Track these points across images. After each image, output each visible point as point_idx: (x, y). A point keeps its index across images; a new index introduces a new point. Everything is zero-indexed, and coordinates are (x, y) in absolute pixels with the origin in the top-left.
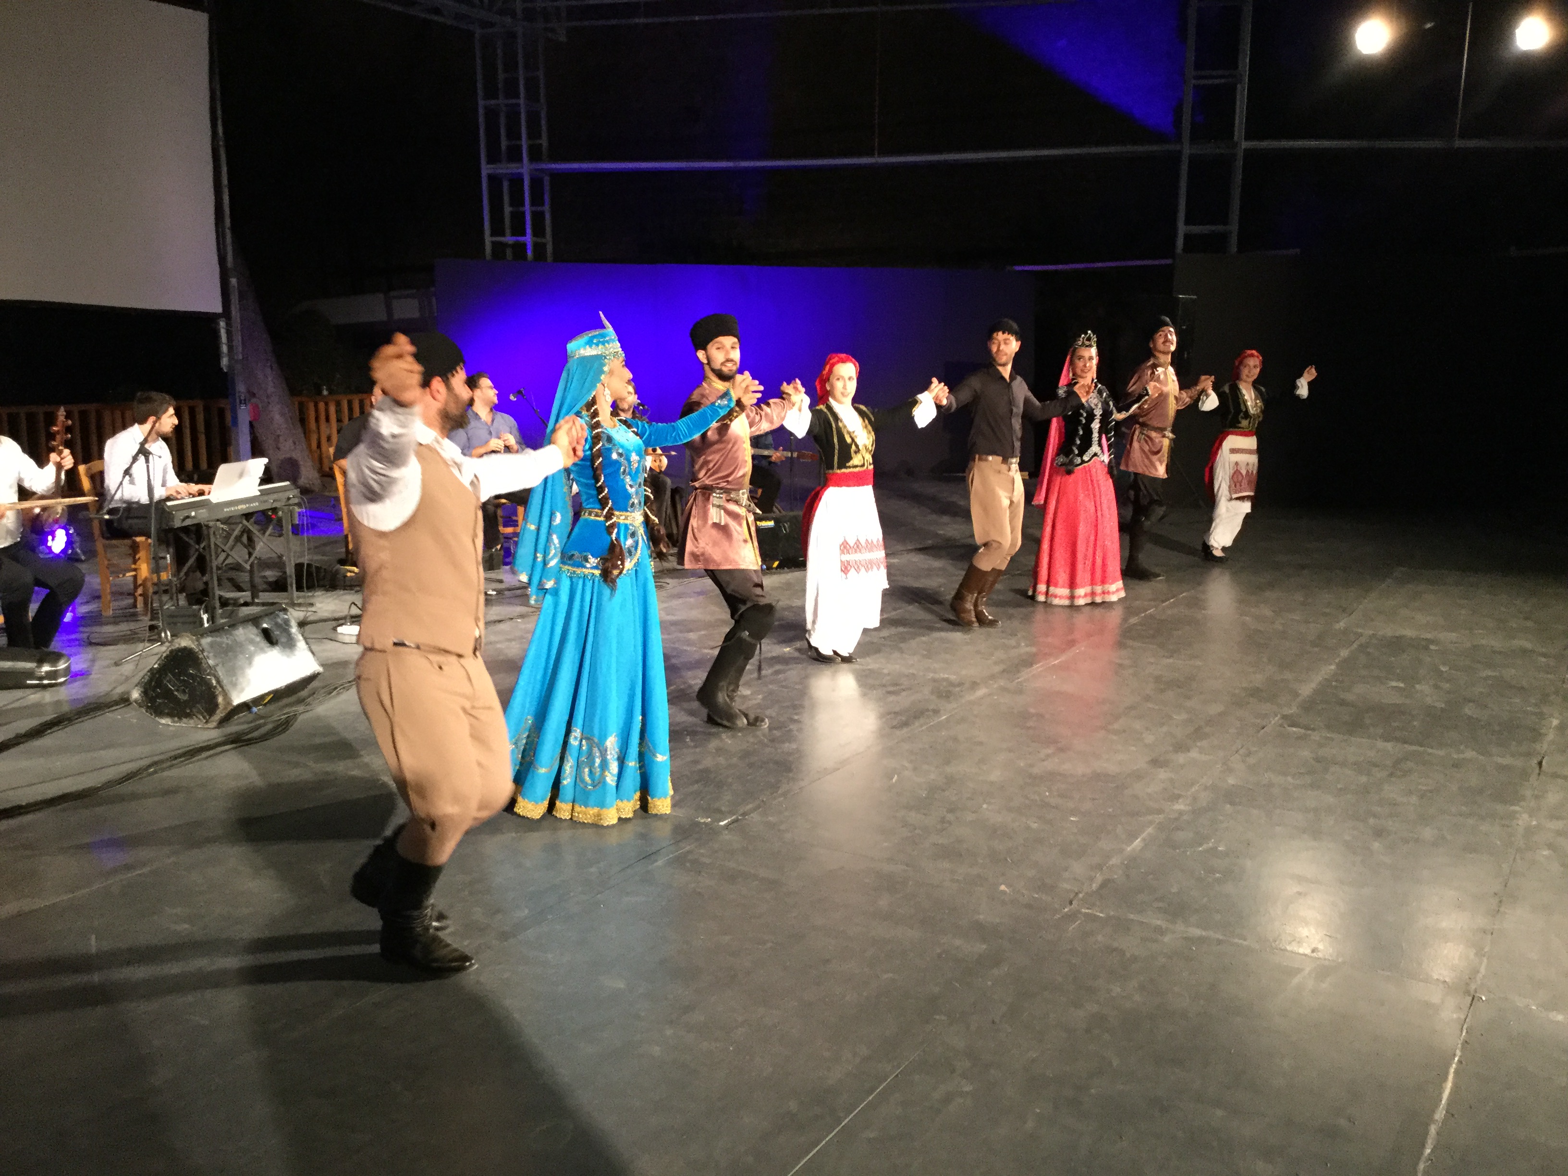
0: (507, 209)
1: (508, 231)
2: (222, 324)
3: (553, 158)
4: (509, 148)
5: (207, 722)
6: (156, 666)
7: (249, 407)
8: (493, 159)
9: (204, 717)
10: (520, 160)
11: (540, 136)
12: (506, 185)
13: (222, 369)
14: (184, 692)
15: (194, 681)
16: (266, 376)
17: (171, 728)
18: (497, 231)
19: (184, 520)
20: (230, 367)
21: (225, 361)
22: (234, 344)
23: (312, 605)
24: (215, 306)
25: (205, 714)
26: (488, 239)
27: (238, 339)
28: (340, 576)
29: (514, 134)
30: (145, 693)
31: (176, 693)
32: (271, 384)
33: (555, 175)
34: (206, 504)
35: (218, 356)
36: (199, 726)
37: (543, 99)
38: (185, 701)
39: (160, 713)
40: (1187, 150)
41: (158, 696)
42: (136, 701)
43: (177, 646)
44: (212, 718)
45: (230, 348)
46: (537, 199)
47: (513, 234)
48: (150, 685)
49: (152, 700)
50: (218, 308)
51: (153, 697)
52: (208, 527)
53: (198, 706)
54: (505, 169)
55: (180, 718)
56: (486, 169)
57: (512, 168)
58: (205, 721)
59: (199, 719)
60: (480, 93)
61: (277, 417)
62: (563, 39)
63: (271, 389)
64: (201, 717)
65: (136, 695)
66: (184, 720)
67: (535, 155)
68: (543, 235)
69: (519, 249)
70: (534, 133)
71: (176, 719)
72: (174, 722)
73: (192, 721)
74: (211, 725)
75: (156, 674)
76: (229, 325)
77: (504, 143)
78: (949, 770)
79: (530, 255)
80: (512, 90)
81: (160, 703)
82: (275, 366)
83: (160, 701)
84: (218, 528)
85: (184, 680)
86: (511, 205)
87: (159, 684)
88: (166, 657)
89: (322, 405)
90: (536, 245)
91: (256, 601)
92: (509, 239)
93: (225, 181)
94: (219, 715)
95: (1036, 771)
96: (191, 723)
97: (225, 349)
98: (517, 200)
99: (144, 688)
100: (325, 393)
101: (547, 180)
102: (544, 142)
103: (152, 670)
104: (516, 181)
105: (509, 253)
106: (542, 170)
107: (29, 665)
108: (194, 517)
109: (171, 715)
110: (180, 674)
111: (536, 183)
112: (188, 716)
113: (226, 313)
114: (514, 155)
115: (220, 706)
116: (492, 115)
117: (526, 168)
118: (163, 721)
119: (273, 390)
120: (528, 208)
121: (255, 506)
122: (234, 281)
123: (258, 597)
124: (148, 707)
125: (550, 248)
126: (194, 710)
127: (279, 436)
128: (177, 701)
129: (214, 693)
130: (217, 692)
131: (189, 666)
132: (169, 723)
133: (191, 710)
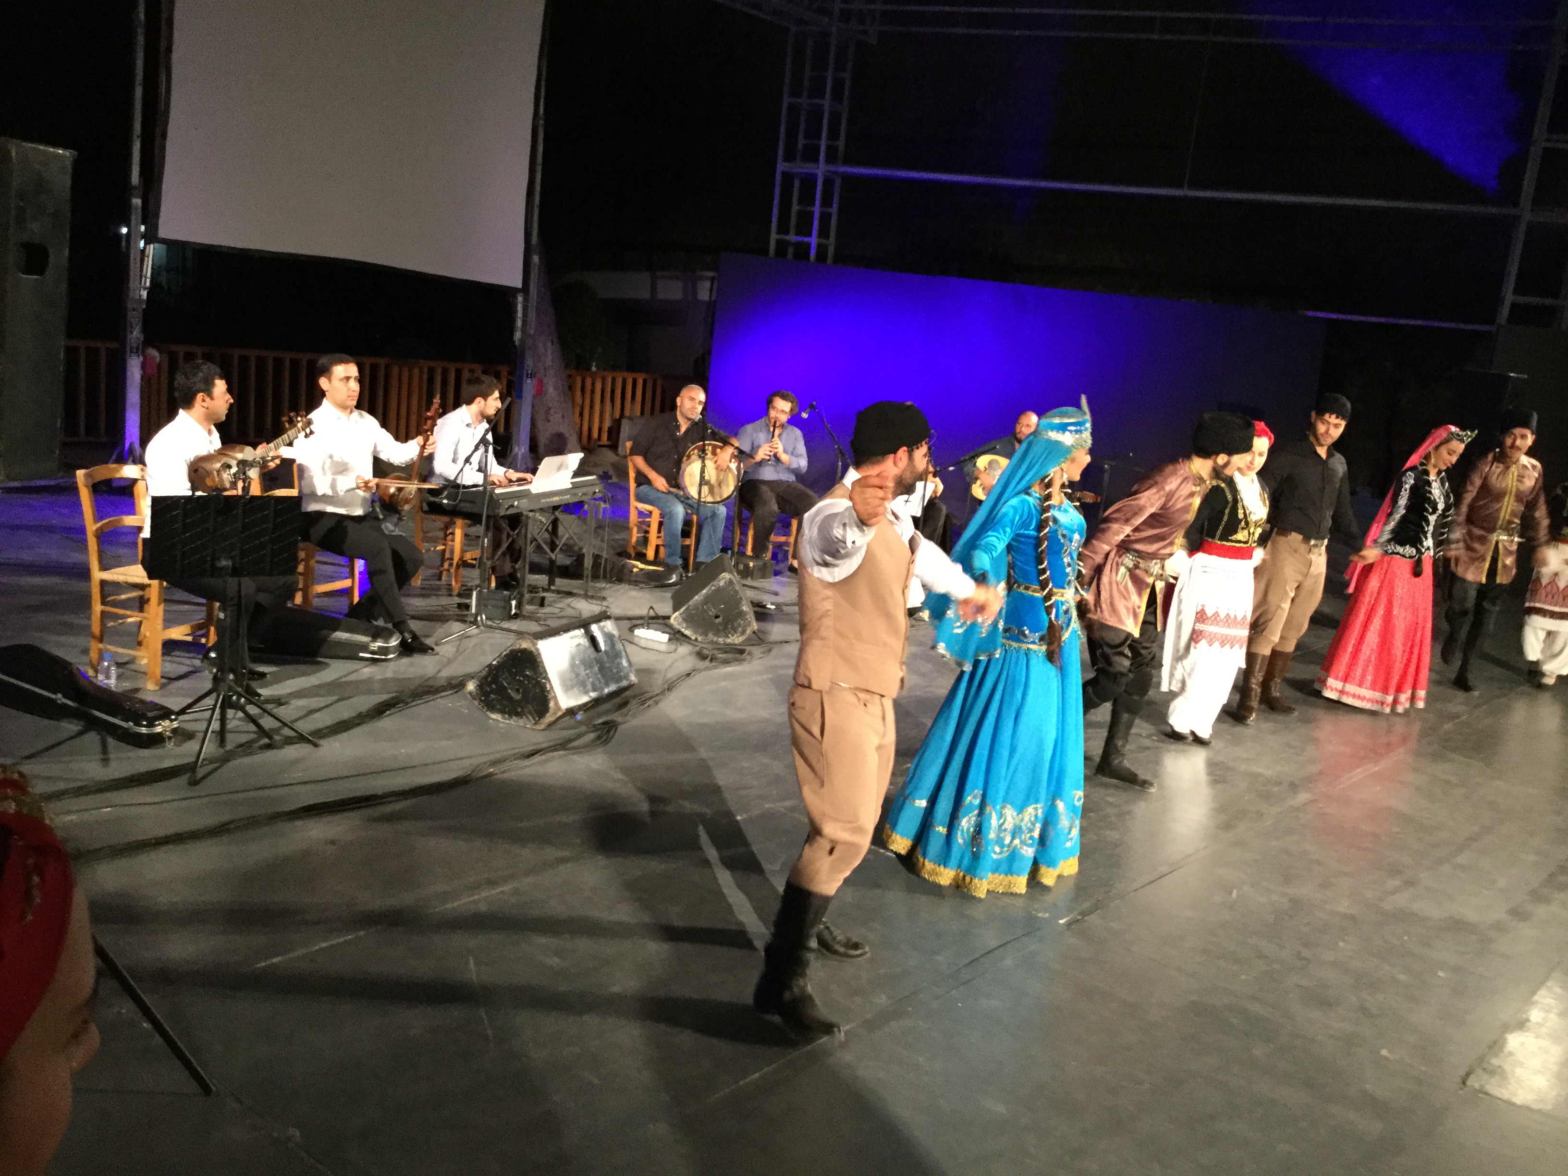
0: (795, 208)
1: (792, 230)
2: (520, 299)
3: (847, 161)
4: (805, 147)
5: (535, 724)
6: (494, 663)
7: (535, 381)
8: (789, 157)
9: (534, 719)
10: (816, 161)
11: (837, 139)
12: (797, 183)
13: (514, 342)
14: (518, 691)
15: (529, 683)
16: (546, 350)
17: (501, 725)
18: (783, 228)
19: (508, 509)
20: (522, 340)
21: (518, 335)
22: (528, 319)
23: (604, 599)
24: (515, 280)
25: (535, 716)
26: (774, 236)
27: (532, 316)
28: (626, 571)
29: (813, 133)
30: (480, 687)
31: (510, 691)
32: (550, 357)
33: (845, 177)
34: (526, 494)
35: (512, 330)
36: (529, 727)
37: (846, 102)
38: (517, 701)
39: (491, 707)
40: (1527, 217)
41: (492, 692)
42: (470, 693)
44: (542, 721)
45: (525, 323)
46: (827, 202)
47: (797, 233)
48: (486, 680)
49: (486, 694)
50: (518, 284)
51: (487, 691)
52: (527, 517)
53: (530, 707)
54: (802, 168)
55: (510, 716)
56: (781, 166)
57: (807, 168)
58: (533, 722)
59: (529, 719)
60: (786, 89)
61: (551, 390)
62: (874, 41)
63: (549, 362)
64: (531, 718)
65: (471, 686)
66: (514, 718)
67: (831, 158)
68: (827, 237)
69: (802, 251)
70: (834, 135)
71: (507, 716)
72: (504, 718)
73: (521, 721)
74: (538, 727)
75: (493, 670)
76: (526, 300)
77: (801, 141)
78: (1292, 891)
79: (813, 256)
80: (817, 92)
82: (555, 340)
83: (494, 697)
84: (536, 520)
85: (519, 680)
86: (800, 203)
87: (495, 680)
88: (505, 656)
89: (589, 381)
90: (820, 246)
91: (552, 588)
92: (792, 238)
93: (540, 159)
94: (549, 718)
95: (1387, 906)
96: (521, 722)
97: (519, 323)
98: (807, 198)
99: (480, 682)
100: (594, 369)
101: (838, 183)
102: (841, 144)
103: (490, 665)
104: (809, 181)
105: (791, 250)
106: (835, 173)
107: (364, 639)
108: (517, 507)
109: (502, 712)
110: (516, 674)
111: (829, 183)
112: (519, 715)
113: (525, 290)
114: (811, 156)
115: (551, 709)
116: (794, 110)
117: (821, 169)
118: (494, 716)
119: (551, 363)
120: (817, 209)
121: (567, 499)
122: (536, 259)
123: (553, 584)
124: (481, 701)
125: (831, 251)
126: (526, 710)
127: (550, 409)
128: (510, 698)
129: (547, 696)
130: (550, 697)
131: (527, 667)
132: (500, 719)
133: (522, 711)
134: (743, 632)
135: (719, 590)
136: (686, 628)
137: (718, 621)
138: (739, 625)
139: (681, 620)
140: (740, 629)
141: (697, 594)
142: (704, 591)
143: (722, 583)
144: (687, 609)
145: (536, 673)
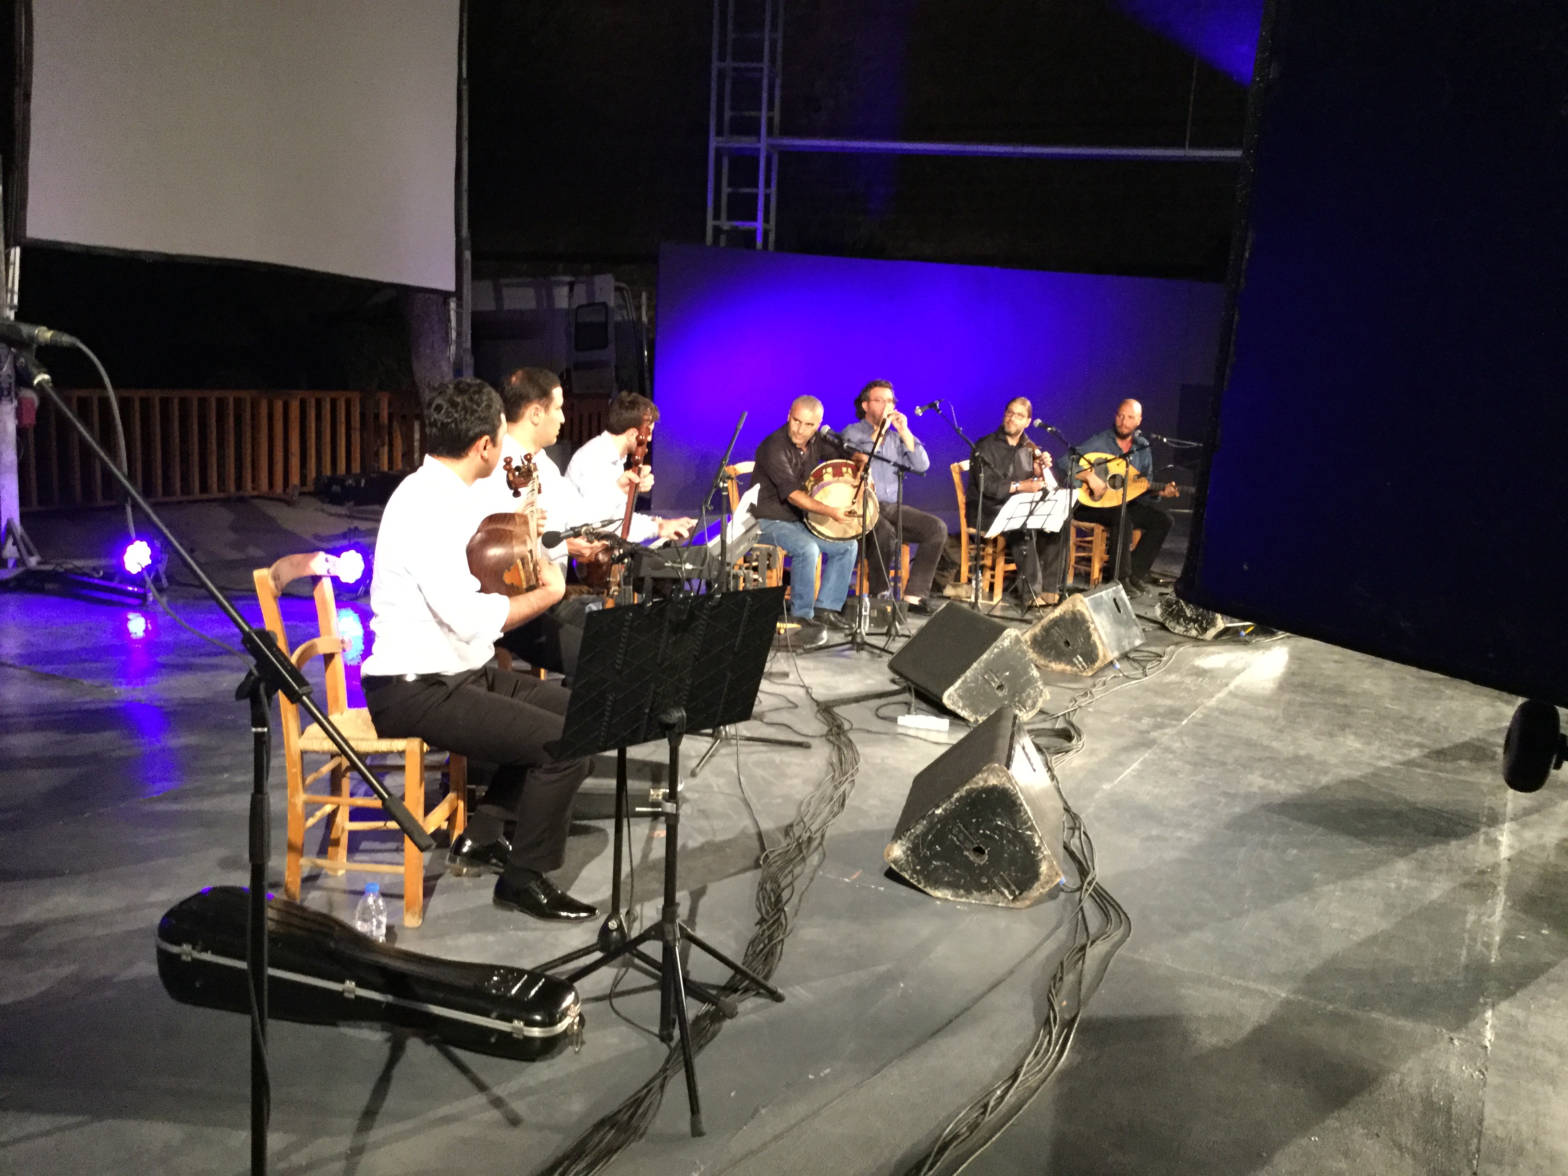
1: (724, 215)
2: (453, 305)
4: (732, 119)
5: (1015, 898)
9: (1012, 893)
10: (757, 134)
14: (981, 851)
15: (1001, 838)
20: (457, 356)
21: (452, 350)
22: (463, 329)
24: (449, 284)
25: (1014, 888)
26: (710, 223)
27: (467, 324)
29: (755, 103)
30: (912, 850)
31: (967, 853)
33: (783, 151)
36: (1000, 905)
38: (980, 868)
39: (934, 880)
41: (936, 856)
43: (981, 783)
46: (768, 181)
48: (924, 840)
49: (925, 862)
50: (451, 286)
51: (925, 856)
53: (1004, 875)
54: (738, 142)
55: (968, 892)
56: (714, 143)
57: (746, 142)
58: (1011, 898)
59: (1002, 894)
60: (714, 54)
64: (1006, 892)
65: (896, 852)
66: (976, 894)
67: (773, 131)
71: (962, 892)
72: (957, 896)
73: (988, 897)
74: (1018, 904)
75: (937, 823)
76: (459, 305)
79: (759, 244)
80: (757, 54)
81: (936, 867)
83: (939, 863)
85: (984, 835)
87: (940, 838)
88: (958, 800)
90: (764, 231)
92: (725, 224)
94: (1038, 889)
96: (988, 899)
97: (453, 335)
99: (913, 843)
101: (776, 159)
102: (776, 114)
104: (750, 157)
106: (775, 147)
107: (640, 785)
109: (953, 885)
110: (978, 826)
112: (984, 888)
113: (458, 293)
115: (1042, 877)
117: (763, 143)
118: (938, 894)
120: (761, 190)
122: (467, 255)
125: (772, 237)
126: (996, 881)
128: (969, 864)
129: (1035, 856)
130: (1041, 856)
131: (999, 815)
132: (949, 897)
133: (991, 881)
134: (1033, 706)
135: (1003, 652)
136: (963, 708)
137: (1000, 694)
138: (1029, 696)
139: (956, 697)
140: (1030, 702)
141: (975, 661)
142: (985, 656)
143: (1006, 643)
144: (963, 682)
145: (1014, 824)
